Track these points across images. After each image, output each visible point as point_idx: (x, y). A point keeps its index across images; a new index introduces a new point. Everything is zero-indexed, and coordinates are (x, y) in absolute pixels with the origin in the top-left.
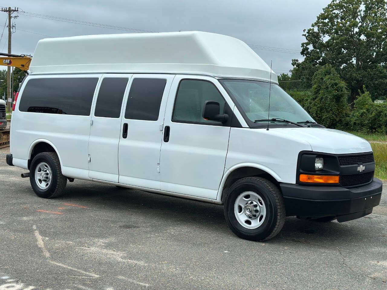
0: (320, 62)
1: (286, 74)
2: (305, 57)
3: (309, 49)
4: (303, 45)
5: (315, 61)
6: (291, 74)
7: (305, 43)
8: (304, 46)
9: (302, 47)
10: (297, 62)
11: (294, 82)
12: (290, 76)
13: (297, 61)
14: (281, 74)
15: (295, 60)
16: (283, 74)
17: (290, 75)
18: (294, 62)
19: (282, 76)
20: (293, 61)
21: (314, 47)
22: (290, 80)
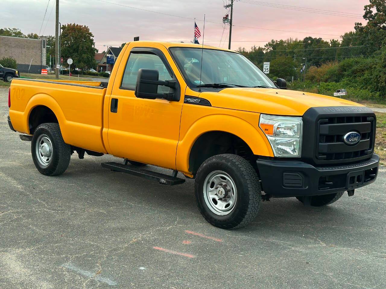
0: (384, 26)
1: (336, 40)
2: (368, 21)
3: (372, 12)
4: (366, 7)
5: (379, 25)
6: (342, 40)
7: (368, 6)
8: (367, 9)
9: (364, 10)
10: (360, 26)
11: (345, 48)
12: (341, 42)
13: (361, 24)
14: (331, 40)
15: (358, 24)
16: (333, 40)
17: (340, 40)
18: (358, 26)
19: (331, 42)
20: (356, 25)
21: (378, 10)
22: (340, 47)
